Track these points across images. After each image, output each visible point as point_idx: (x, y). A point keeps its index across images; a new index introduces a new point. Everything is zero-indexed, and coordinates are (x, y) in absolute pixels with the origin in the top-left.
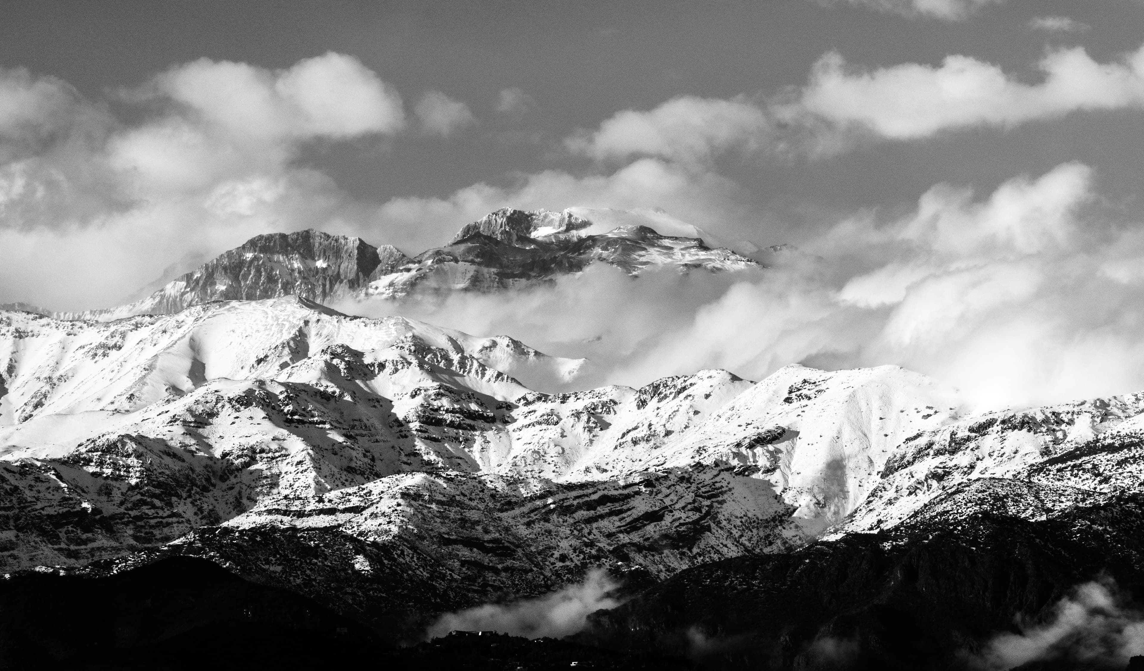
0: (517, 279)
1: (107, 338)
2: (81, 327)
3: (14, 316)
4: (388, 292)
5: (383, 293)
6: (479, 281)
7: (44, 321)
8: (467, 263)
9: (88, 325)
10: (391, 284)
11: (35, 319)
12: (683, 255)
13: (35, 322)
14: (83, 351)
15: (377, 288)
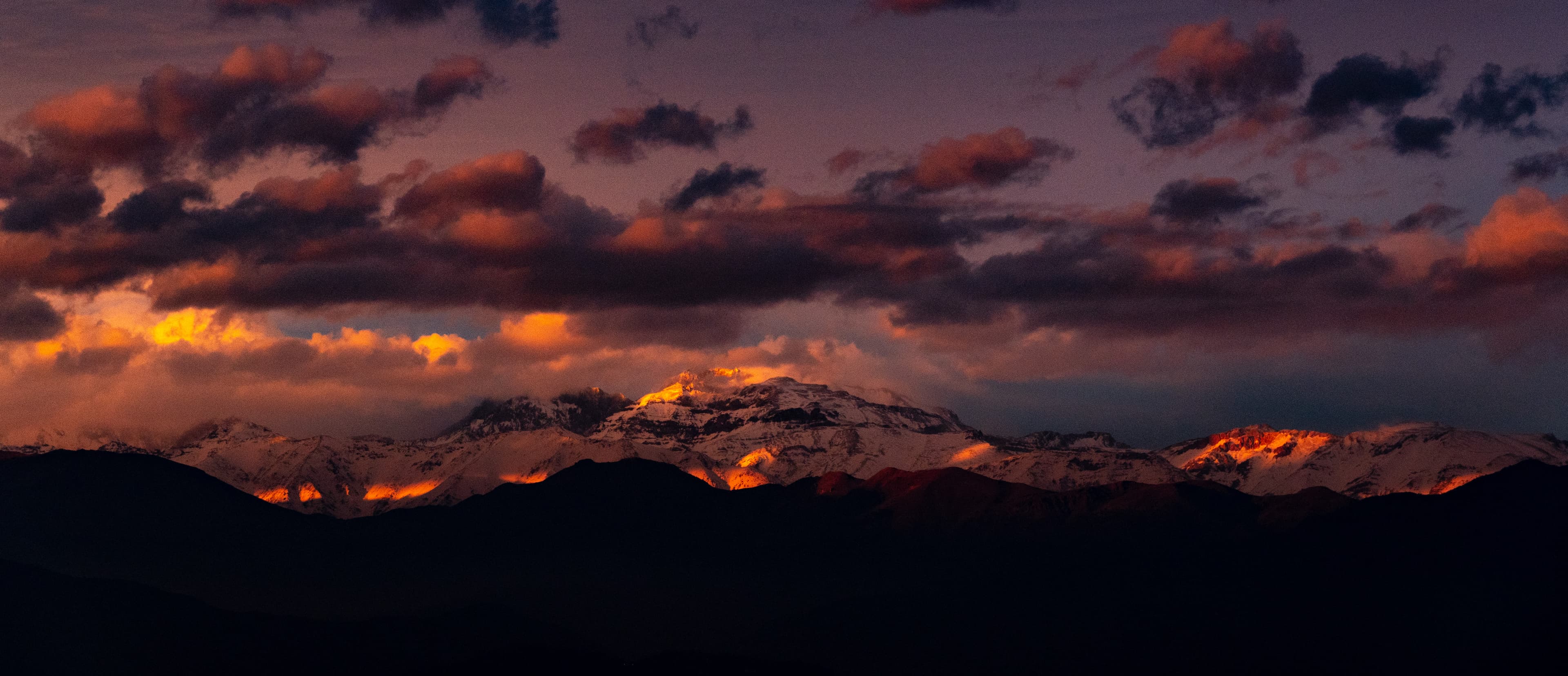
0: (704, 414)
1: (432, 457)
2: (415, 451)
3: (369, 444)
4: (617, 424)
5: (615, 425)
6: (678, 416)
7: (390, 447)
8: (670, 404)
9: (419, 449)
10: (620, 419)
11: (384, 446)
12: (814, 396)
13: (384, 448)
14: (416, 467)
15: (610, 421)
